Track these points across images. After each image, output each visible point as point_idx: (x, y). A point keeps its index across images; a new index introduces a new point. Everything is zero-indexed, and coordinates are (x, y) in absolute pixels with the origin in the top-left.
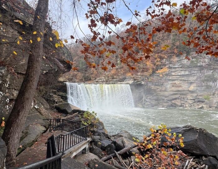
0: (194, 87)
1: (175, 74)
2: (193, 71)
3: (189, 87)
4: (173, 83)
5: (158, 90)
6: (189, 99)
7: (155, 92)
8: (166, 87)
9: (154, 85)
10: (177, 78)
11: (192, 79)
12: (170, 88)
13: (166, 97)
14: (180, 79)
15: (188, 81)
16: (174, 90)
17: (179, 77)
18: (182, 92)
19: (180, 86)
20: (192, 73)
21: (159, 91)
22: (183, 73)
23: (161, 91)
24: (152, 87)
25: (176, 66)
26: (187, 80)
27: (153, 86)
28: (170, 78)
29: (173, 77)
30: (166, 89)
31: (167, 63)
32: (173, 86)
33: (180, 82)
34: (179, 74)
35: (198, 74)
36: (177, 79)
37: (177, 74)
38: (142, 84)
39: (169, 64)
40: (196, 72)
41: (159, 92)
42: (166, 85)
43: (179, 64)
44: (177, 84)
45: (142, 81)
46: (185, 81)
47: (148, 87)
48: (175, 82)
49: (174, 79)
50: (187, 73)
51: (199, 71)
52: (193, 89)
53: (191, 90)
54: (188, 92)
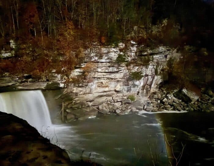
0: (121, 86)
1: (102, 71)
2: (121, 68)
3: (116, 86)
4: (99, 83)
5: (81, 93)
6: (116, 101)
7: (77, 95)
8: (91, 89)
9: (76, 87)
10: (103, 75)
11: (118, 76)
12: (96, 89)
13: (91, 101)
14: (107, 76)
15: (115, 79)
16: (100, 91)
17: (105, 74)
18: (108, 93)
19: (107, 86)
20: (120, 70)
21: (82, 94)
22: (111, 69)
23: (84, 94)
24: (74, 90)
25: (103, 60)
26: (113, 78)
27: (75, 89)
28: (96, 76)
29: (100, 74)
30: (90, 91)
31: (92, 55)
32: (99, 86)
33: (107, 81)
34: (107, 71)
35: (124, 71)
36: (104, 77)
37: (104, 71)
38: (61, 88)
39: (95, 57)
40: (123, 68)
41: (82, 96)
42: (91, 86)
43: (106, 58)
44: (104, 83)
45: (59, 82)
46: (112, 79)
47: (69, 91)
48: (102, 81)
49: (100, 77)
50: (116, 70)
51: (126, 68)
52: (120, 89)
53: (117, 90)
54: (114, 92)
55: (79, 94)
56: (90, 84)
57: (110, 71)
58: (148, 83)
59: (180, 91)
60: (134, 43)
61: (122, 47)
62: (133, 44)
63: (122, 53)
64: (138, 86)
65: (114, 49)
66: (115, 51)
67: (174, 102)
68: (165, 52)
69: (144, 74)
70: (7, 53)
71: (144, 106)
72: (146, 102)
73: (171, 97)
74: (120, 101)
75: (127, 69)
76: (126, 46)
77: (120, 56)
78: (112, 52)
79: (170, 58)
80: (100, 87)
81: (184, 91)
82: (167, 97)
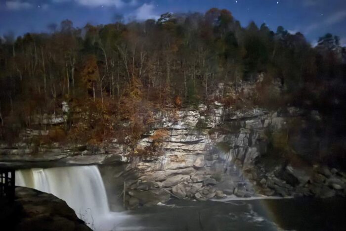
0: (201, 160)
1: (176, 141)
2: (202, 136)
3: (194, 161)
4: (173, 156)
5: (149, 169)
6: (195, 182)
7: (143, 173)
8: (162, 164)
9: (143, 161)
10: (179, 146)
11: (198, 147)
12: (168, 164)
13: (161, 181)
14: (184, 148)
15: (193, 151)
16: (174, 168)
17: (181, 144)
18: (185, 170)
19: (183, 161)
20: (201, 139)
21: (149, 171)
22: (188, 139)
23: (153, 171)
24: (139, 165)
25: (178, 127)
26: (192, 149)
27: (141, 164)
28: (169, 147)
29: (174, 144)
30: (161, 167)
31: (164, 120)
32: (172, 161)
33: (184, 154)
34: (183, 140)
35: (207, 140)
36: (179, 149)
37: (179, 141)
38: (123, 163)
39: (167, 122)
40: (204, 137)
41: (150, 173)
42: (162, 161)
43: (182, 123)
44: (179, 156)
45: (121, 155)
46: (190, 151)
47: (133, 167)
48: (176, 153)
49: (174, 148)
50: (194, 139)
51: (209, 136)
52: (201, 164)
53: (197, 165)
54: (193, 169)
55: (146, 170)
56: (161, 157)
57: (187, 140)
58: (240, 157)
59: (284, 169)
60: (219, 104)
61: (203, 109)
62: (218, 106)
63: (202, 117)
64: (224, 161)
65: (192, 112)
66: (194, 114)
67: (275, 184)
68: (261, 115)
69: (233, 145)
70: (58, 118)
71: (234, 189)
72: (237, 184)
73: (271, 177)
74: (201, 182)
75: (211, 138)
76: (208, 107)
77: (200, 121)
78: (189, 116)
79: (269, 124)
80: (174, 161)
81: (290, 168)
82: (266, 178)
